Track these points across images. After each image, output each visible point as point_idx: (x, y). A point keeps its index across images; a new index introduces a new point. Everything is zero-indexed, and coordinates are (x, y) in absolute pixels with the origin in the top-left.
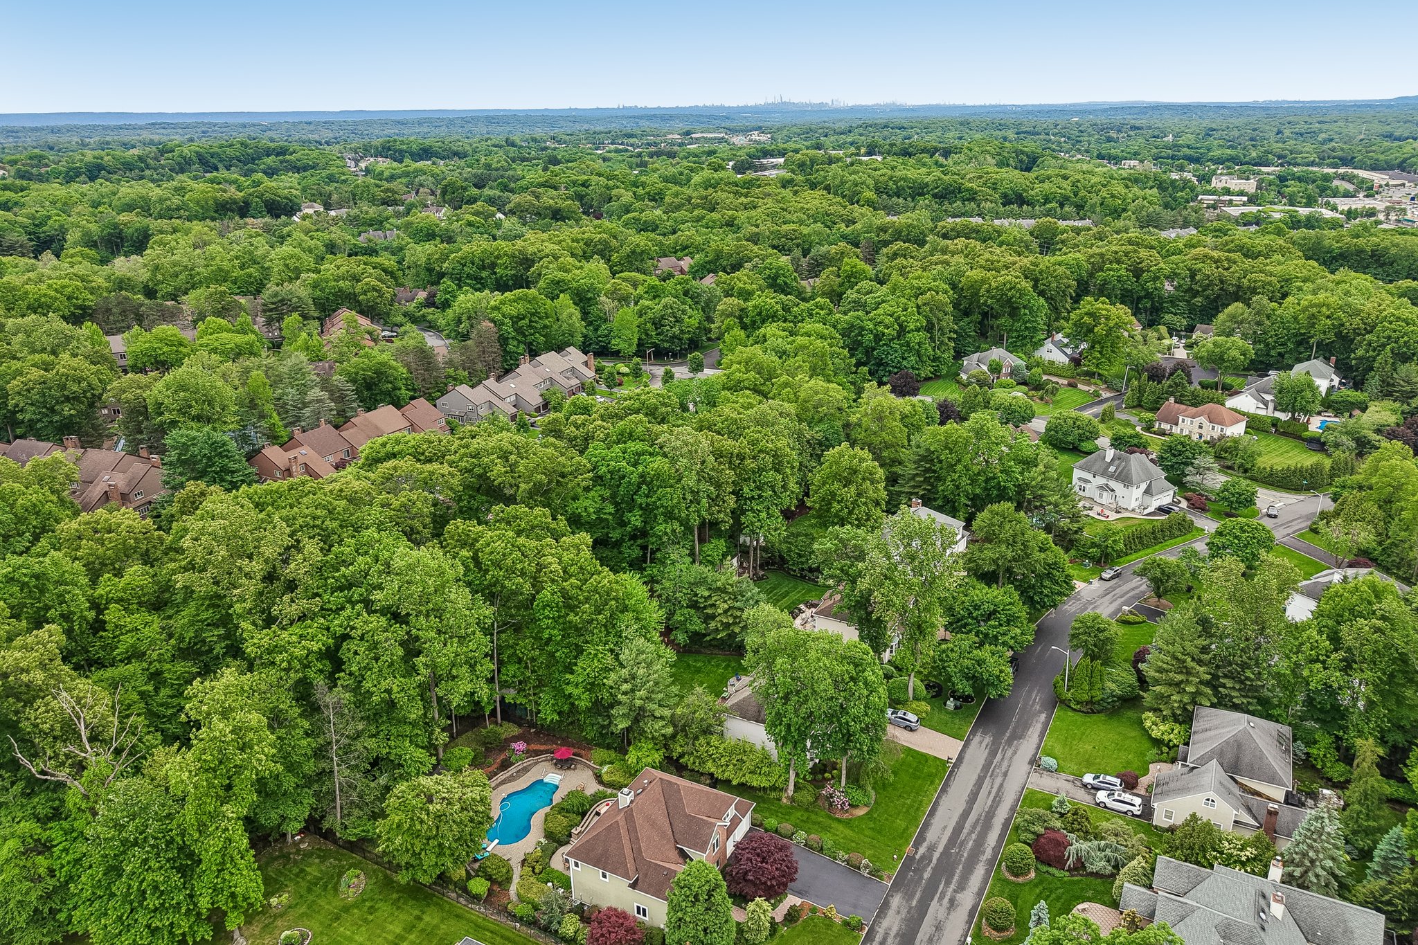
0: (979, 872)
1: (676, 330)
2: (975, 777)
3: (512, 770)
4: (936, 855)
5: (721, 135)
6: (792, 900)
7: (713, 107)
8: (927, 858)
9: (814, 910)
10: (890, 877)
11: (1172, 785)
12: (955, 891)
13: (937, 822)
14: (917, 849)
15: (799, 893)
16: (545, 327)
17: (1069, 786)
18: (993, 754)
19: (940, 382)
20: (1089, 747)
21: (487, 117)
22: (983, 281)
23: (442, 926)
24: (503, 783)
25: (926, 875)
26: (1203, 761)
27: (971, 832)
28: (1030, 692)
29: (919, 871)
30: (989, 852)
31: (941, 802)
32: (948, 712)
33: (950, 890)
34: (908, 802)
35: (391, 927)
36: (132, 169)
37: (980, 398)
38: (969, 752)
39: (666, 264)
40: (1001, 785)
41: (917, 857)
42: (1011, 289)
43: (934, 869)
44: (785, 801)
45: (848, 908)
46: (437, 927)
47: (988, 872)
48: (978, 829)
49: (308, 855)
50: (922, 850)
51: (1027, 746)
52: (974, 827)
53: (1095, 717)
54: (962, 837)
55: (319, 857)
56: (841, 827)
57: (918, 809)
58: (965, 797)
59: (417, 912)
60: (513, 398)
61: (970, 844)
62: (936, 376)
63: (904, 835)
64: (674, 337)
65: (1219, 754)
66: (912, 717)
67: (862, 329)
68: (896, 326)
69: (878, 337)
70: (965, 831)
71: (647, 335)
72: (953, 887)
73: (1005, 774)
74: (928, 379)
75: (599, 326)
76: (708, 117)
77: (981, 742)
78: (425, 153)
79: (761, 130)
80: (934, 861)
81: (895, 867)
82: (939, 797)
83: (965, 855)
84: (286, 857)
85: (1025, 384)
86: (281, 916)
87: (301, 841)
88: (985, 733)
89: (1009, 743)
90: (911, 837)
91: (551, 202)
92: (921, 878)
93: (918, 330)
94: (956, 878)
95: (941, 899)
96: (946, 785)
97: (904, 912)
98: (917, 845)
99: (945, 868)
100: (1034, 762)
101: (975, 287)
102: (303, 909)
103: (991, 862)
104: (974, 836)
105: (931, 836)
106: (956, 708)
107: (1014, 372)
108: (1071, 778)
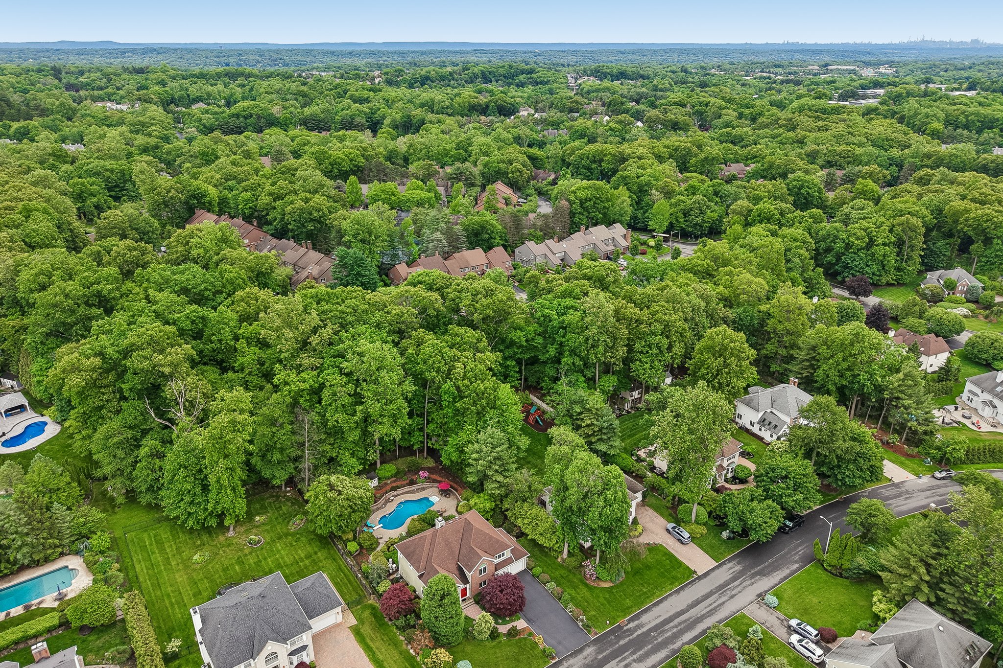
0: (662, 654)
1: (699, 220)
2: (708, 590)
3: (415, 487)
4: (639, 632)
5: (852, 68)
6: (521, 624)
7: (862, 44)
8: (631, 631)
9: (530, 634)
10: (596, 634)
11: (849, 651)
12: (634, 661)
13: (656, 611)
14: (629, 623)
15: (528, 621)
16: (605, 207)
17: (777, 623)
18: (734, 579)
19: (902, 289)
20: (815, 600)
21: (681, 49)
22: (967, 211)
23: (324, 562)
24: (406, 493)
25: (622, 642)
26: (883, 641)
27: (676, 626)
28: (799, 545)
29: (619, 638)
30: (678, 644)
31: (669, 599)
32: (721, 540)
33: (632, 658)
34: (645, 590)
35: (300, 552)
36: (445, 80)
37: (917, 308)
38: (717, 572)
39: (734, 168)
40: (724, 603)
41: (625, 628)
42: (987, 221)
43: (630, 641)
44: (559, 560)
45: (554, 642)
46: (321, 561)
47: (667, 657)
48: (682, 626)
49: (288, 500)
50: (632, 625)
51: (764, 583)
52: (680, 624)
53: (840, 580)
54: (666, 627)
55: (292, 503)
56: (585, 590)
57: (648, 597)
58: (690, 602)
59: (316, 549)
60: (563, 254)
61: (669, 634)
62: (899, 284)
63: (626, 611)
64: (696, 224)
65: (899, 642)
66: (686, 535)
67: (837, 237)
68: (867, 240)
69: (848, 246)
70: (672, 624)
71: (677, 221)
72: (635, 657)
73: (732, 597)
74: (889, 285)
75: (647, 210)
76: (852, 52)
77: (731, 568)
78: (622, 75)
79: (891, 64)
80: (635, 635)
81: (604, 629)
82: (670, 595)
83: (660, 640)
84: (278, 497)
85: (976, 302)
86: (257, 527)
87: (289, 491)
88: (739, 563)
89: (753, 576)
90: (630, 614)
91: (673, 116)
92: (617, 643)
93: (884, 244)
94: (641, 652)
95: (620, 661)
96: (682, 588)
97: (590, 659)
98: (630, 621)
99: (637, 644)
100: (761, 596)
101: (956, 215)
102: (268, 527)
103: (675, 652)
104: (675, 630)
105: (644, 618)
106: (729, 538)
107: (970, 291)
108: (782, 617)
